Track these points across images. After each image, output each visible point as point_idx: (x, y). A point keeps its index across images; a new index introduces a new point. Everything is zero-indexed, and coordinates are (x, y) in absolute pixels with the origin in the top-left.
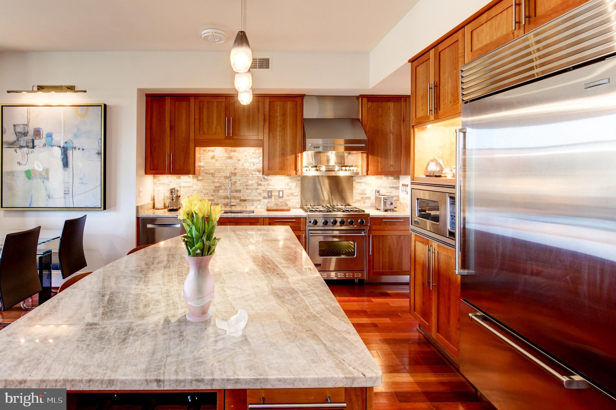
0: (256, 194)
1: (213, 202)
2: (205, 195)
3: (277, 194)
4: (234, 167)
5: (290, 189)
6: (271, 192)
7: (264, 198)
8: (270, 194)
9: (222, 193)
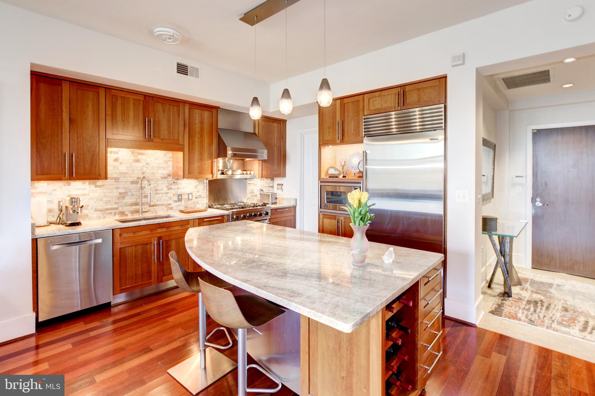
0: (166, 198)
1: (117, 211)
2: (106, 203)
3: (187, 197)
4: (142, 171)
5: (198, 192)
6: (181, 195)
7: (176, 202)
8: (180, 197)
9: (128, 200)
